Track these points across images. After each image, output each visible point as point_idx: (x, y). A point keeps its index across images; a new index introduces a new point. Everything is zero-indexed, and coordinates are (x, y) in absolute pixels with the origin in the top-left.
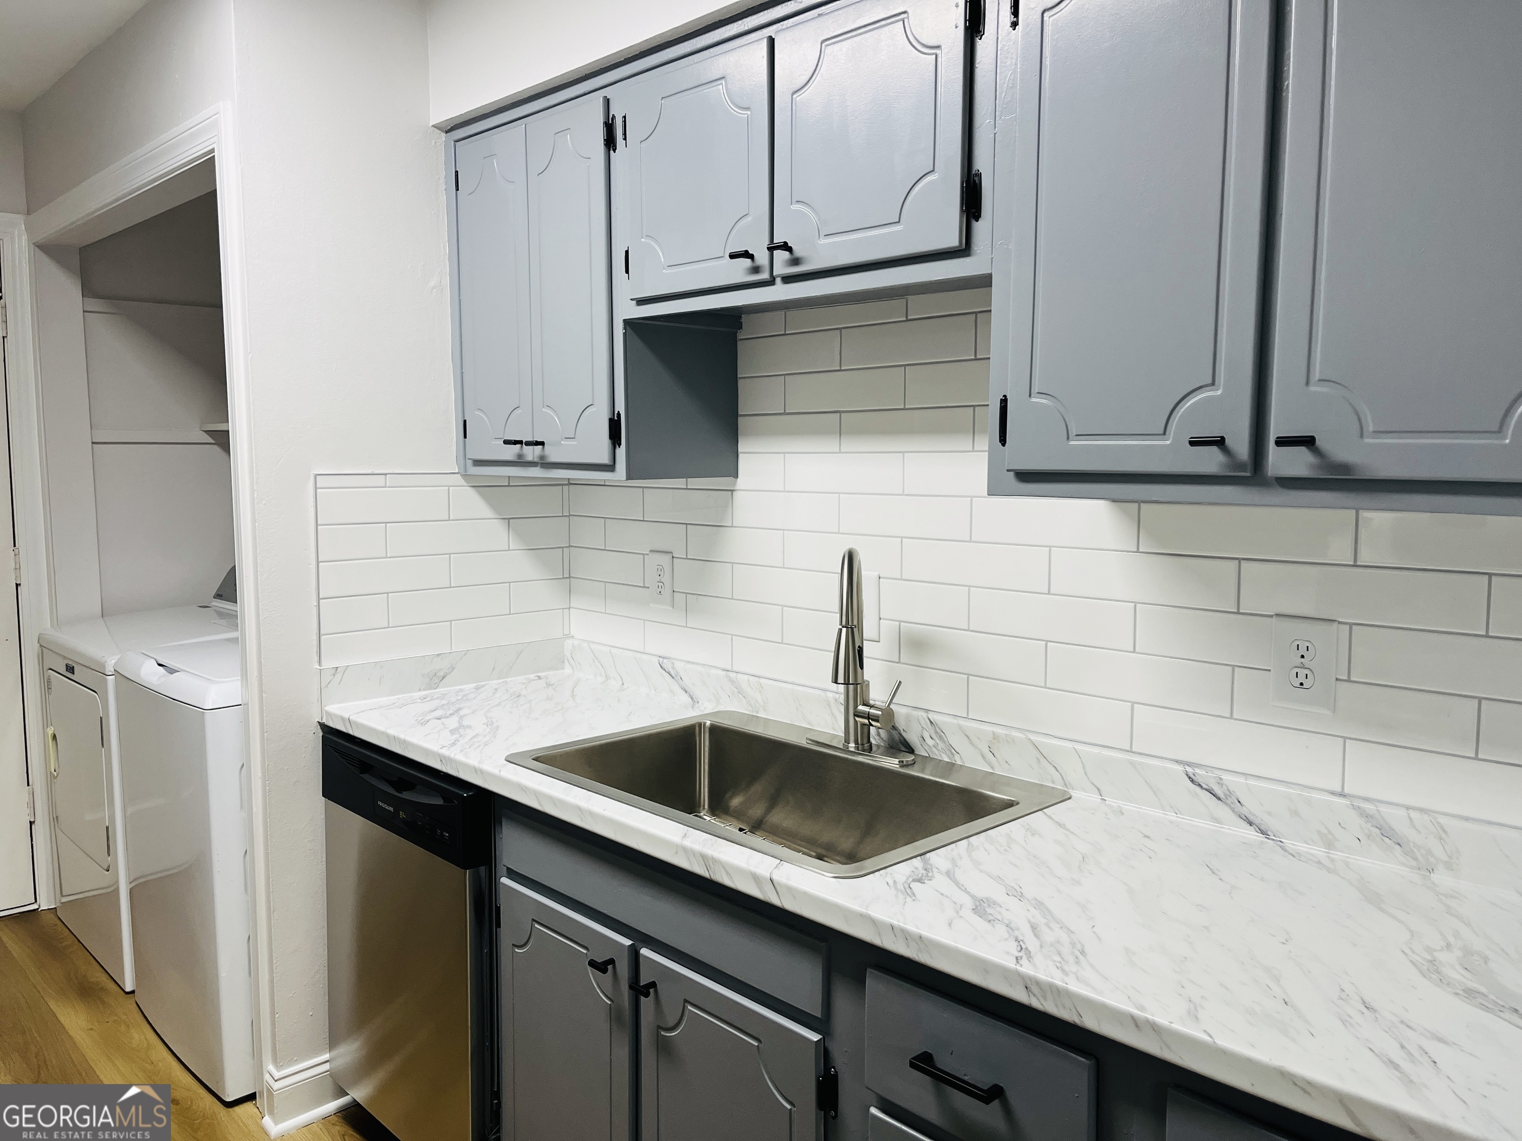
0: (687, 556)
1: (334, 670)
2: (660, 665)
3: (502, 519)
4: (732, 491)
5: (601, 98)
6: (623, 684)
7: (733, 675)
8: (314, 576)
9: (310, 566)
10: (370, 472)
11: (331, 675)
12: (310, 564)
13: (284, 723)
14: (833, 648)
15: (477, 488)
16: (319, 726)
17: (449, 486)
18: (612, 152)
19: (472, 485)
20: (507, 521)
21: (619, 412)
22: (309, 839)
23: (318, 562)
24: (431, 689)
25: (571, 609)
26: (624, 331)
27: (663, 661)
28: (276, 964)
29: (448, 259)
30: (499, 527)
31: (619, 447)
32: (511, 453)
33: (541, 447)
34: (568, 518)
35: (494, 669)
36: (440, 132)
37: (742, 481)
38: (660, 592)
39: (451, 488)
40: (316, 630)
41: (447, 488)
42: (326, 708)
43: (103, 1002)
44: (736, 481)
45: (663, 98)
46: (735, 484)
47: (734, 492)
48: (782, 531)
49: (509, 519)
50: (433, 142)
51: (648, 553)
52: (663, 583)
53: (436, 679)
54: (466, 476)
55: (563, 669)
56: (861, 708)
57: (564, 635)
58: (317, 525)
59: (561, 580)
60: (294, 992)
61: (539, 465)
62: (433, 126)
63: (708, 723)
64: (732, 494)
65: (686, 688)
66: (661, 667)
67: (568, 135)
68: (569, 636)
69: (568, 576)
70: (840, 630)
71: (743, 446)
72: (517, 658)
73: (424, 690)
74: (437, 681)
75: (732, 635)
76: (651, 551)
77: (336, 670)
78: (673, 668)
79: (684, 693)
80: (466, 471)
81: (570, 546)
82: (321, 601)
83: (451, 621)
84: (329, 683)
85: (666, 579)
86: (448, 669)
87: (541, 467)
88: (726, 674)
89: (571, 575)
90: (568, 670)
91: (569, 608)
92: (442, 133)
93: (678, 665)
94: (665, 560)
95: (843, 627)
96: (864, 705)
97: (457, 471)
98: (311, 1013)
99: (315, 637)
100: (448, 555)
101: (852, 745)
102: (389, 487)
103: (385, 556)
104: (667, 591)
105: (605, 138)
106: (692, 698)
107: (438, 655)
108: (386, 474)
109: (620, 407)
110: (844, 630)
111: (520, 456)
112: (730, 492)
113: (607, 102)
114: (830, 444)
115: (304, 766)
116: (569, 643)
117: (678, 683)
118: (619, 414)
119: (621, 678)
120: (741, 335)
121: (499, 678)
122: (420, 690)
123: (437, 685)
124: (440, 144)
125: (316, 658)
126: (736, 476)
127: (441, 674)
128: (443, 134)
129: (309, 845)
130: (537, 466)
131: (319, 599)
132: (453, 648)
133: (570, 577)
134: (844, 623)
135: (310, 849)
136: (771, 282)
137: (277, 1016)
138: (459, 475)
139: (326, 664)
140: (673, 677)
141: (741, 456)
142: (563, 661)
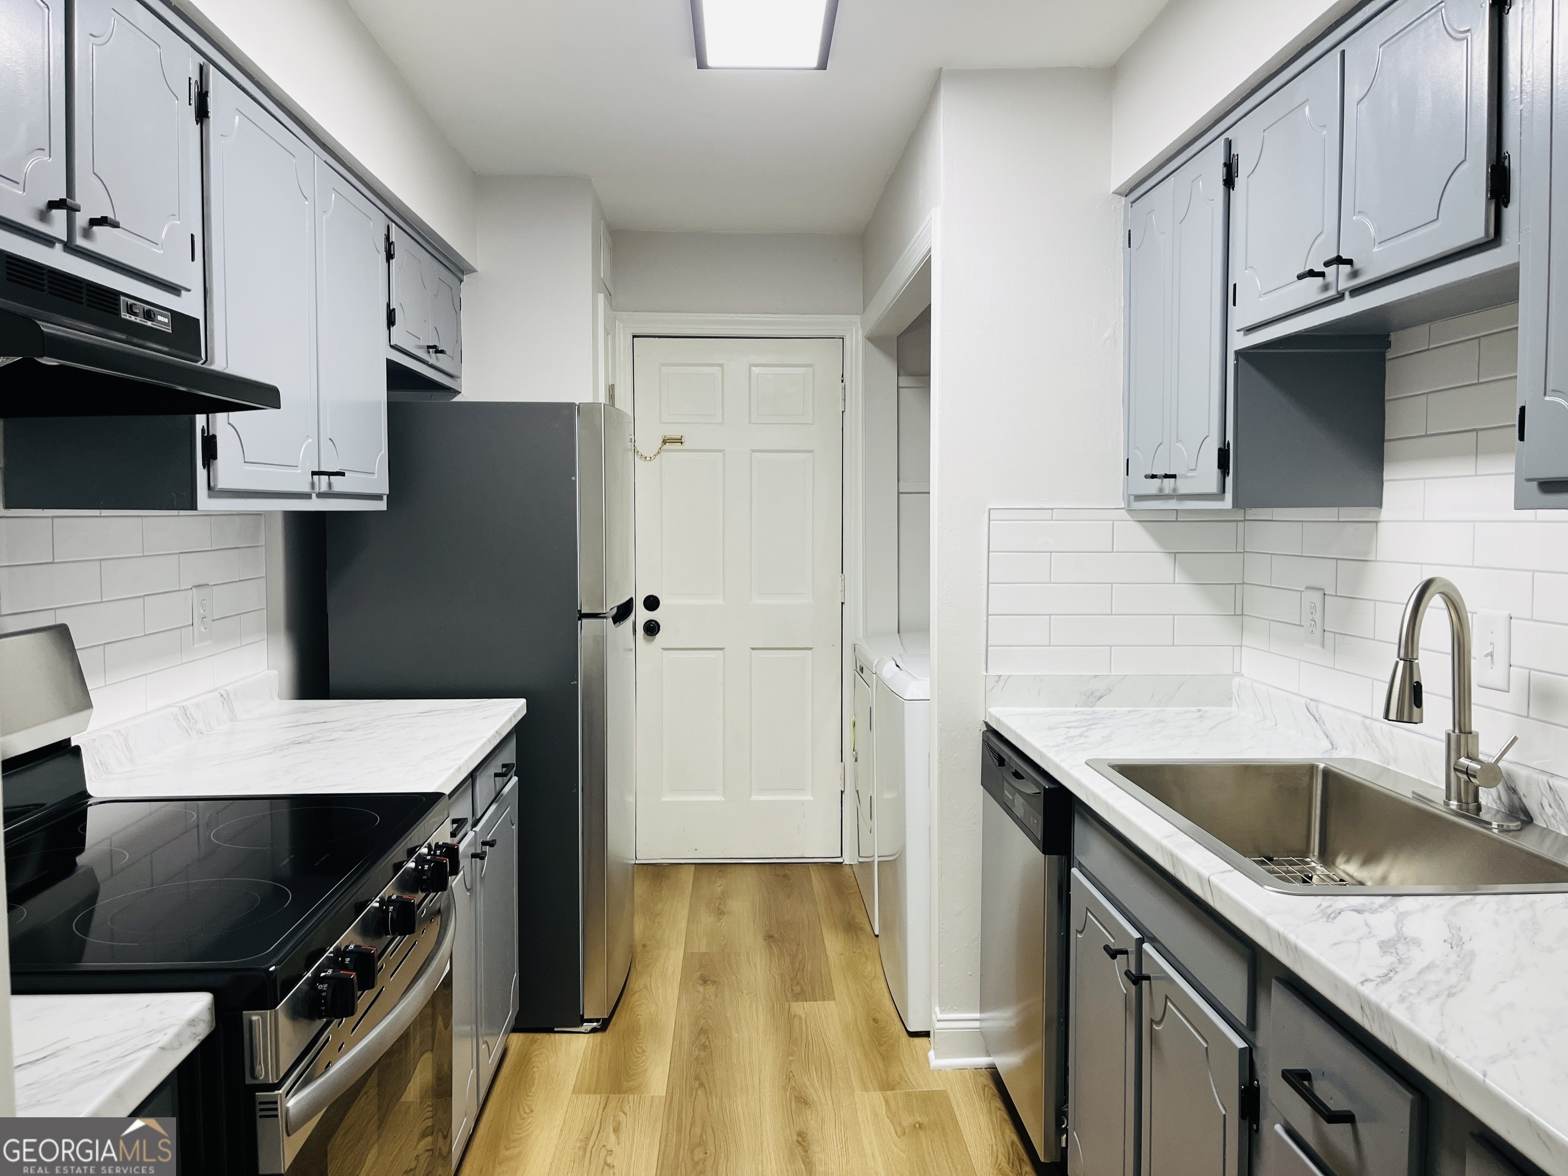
0: (1336, 593)
1: (997, 678)
2: (1307, 707)
3: (1169, 553)
4: (1377, 522)
5: (1223, 141)
6: (1276, 725)
7: (1368, 721)
8: (985, 595)
9: (982, 587)
10: (1039, 507)
11: (995, 682)
12: (982, 585)
13: (955, 717)
14: (1389, 679)
15: (1144, 523)
16: (984, 725)
17: (1114, 521)
18: (1231, 190)
19: (1137, 520)
20: (1173, 555)
21: (1228, 441)
22: (973, 821)
23: (988, 584)
24: (1087, 706)
25: (1243, 647)
26: (1235, 362)
27: (1310, 703)
28: (942, 921)
29: (1123, 312)
30: (1164, 563)
31: (1228, 476)
32: (1153, 486)
33: (1174, 479)
34: (1242, 554)
35: (1153, 696)
36: (1119, 197)
37: (1387, 512)
38: (1312, 631)
39: (1115, 522)
40: (985, 642)
41: (1112, 522)
42: (989, 710)
43: (858, 938)
44: (1381, 511)
45: (1264, 130)
46: (1379, 515)
47: (1379, 525)
48: (1420, 566)
49: (1175, 553)
50: (1113, 207)
51: (1304, 590)
52: (1315, 622)
53: (1093, 698)
54: (1130, 511)
55: (1230, 706)
56: (1463, 761)
57: (1233, 673)
58: (989, 552)
59: (1232, 617)
60: (956, 950)
61: (1175, 498)
62: (1114, 193)
63: (1322, 766)
64: (1377, 526)
65: (1328, 733)
66: (1308, 710)
67: (1201, 182)
68: (1239, 674)
69: (1241, 613)
70: (1397, 663)
71: (1389, 474)
72: (1178, 689)
73: (1080, 706)
74: (1093, 700)
75: (1373, 679)
76: (1307, 588)
77: (1000, 678)
78: (1317, 711)
79: (1324, 737)
80: (1129, 506)
81: (1243, 583)
82: (990, 617)
83: (1111, 646)
84: (993, 688)
85: (1318, 616)
86: (1105, 691)
87: (1177, 500)
88: (1362, 721)
89: (1244, 613)
90: (1234, 708)
91: (1241, 646)
92: (1122, 197)
93: (1322, 707)
94: (1316, 597)
95: (1401, 659)
96: (1468, 757)
97: (1123, 507)
98: (970, 973)
99: (984, 648)
100: (1110, 585)
101: (1454, 804)
102: (1055, 520)
103: (1048, 581)
104: (1318, 631)
105: (1224, 178)
106: (1332, 744)
107: (1096, 676)
108: (1052, 509)
109: (1230, 438)
110: (1401, 663)
111: (1161, 490)
112: (1375, 524)
113: (1229, 144)
114: (1465, 467)
115: (971, 757)
116: (1237, 680)
117: (1321, 727)
118: (1229, 444)
119: (1276, 719)
120: (1389, 355)
121: (1158, 706)
122: (1076, 706)
123: (1093, 704)
124: (1120, 208)
125: (984, 666)
126: (1379, 504)
127: (1098, 694)
128: (1123, 199)
129: (973, 826)
130: (1173, 499)
131: (988, 615)
132: (1112, 672)
133: (1242, 615)
134: (1402, 655)
135: (973, 830)
136: (1340, 297)
137: (941, 966)
138: (1124, 511)
139: (991, 672)
140: (1317, 721)
141: (1385, 484)
142: (1231, 699)
